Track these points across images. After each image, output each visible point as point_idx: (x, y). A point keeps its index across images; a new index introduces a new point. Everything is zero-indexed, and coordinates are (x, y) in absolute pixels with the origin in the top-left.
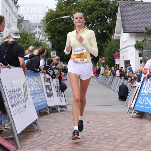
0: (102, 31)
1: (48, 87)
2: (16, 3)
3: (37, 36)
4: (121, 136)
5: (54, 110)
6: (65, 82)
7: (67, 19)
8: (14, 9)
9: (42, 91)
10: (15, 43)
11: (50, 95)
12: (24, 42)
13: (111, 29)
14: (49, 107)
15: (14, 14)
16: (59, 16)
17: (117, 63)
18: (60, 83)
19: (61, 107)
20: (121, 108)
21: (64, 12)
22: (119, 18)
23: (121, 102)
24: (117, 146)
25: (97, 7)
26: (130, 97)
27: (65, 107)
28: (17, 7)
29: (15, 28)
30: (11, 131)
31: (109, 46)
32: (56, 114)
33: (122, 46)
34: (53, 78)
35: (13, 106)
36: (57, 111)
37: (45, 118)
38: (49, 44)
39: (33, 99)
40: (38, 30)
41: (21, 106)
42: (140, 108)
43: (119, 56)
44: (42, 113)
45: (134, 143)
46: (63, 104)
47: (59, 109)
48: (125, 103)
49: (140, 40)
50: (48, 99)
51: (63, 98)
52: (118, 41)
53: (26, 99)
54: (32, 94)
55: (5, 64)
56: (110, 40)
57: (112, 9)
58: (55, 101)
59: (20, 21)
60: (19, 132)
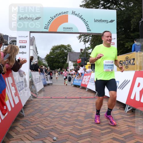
0: (63, 61)
1: (46, 78)
2: (37, 52)
3: (43, 62)
4: (69, 92)
5: (49, 84)
6: (52, 76)
7: (53, 57)
8: (37, 54)
9: (45, 79)
10: (36, 64)
11: (47, 80)
12: (39, 64)
13: (66, 60)
14: (47, 84)
15: (36, 55)
16: (50, 56)
17: (68, 70)
18: (51, 76)
19: (51, 84)
20: (69, 84)
21: (52, 55)
22: (68, 57)
23: (69, 82)
24: (68, 95)
25: (62, 54)
26: (72, 80)
27: (52, 84)
28: (38, 54)
29: (37, 60)
30: (36, 91)
31: (65, 65)
32: (49, 86)
33: (69, 65)
34: (48, 75)
35: (36, 83)
36: (49, 85)
37: (46, 87)
38: (47, 65)
39: (42, 81)
40: (44, 60)
41: (39, 83)
42: (74, 84)
43: (68, 68)
44: (45, 85)
45: (73, 94)
46: (52, 83)
47: (50, 84)
48: (70, 82)
49: (75, 63)
50: (47, 81)
51: (51, 81)
52: (68, 64)
53: (40, 81)
54: (42, 80)
55: (34, 71)
56: (66, 63)
57: (66, 54)
58: (49, 82)
59: (38, 58)
60: (38, 91)
